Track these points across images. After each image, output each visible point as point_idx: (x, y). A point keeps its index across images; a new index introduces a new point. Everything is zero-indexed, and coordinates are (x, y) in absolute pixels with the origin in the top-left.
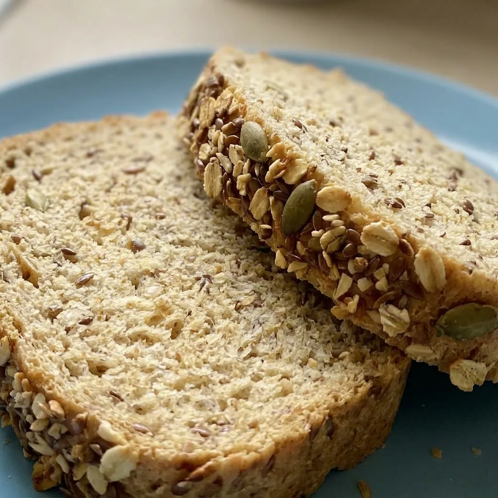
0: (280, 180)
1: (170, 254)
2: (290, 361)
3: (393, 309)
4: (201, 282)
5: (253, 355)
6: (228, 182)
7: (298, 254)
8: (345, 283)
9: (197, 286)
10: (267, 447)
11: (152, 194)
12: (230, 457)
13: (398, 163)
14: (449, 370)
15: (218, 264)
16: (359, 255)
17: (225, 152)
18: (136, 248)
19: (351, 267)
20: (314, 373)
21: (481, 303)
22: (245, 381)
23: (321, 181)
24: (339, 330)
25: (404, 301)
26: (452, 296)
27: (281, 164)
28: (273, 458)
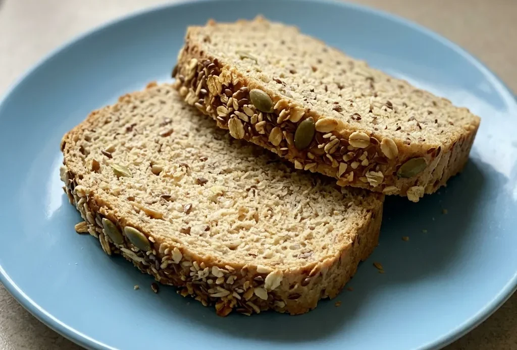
0: (289, 121)
1: (225, 181)
2: (324, 216)
3: (373, 173)
4: (252, 190)
5: (302, 219)
6: (249, 128)
7: (310, 159)
8: (343, 167)
9: (251, 194)
10: (337, 253)
11: (189, 146)
12: (324, 261)
13: (341, 88)
14: (406, 194)
15: (255, 178)
16: (350, 151)
17: (240, 110)
18: (201, 182)
19: (345, 158)
20: (340, 217)
21: (416, 157)
22: (308, 231)
23: (315, 117)
24: (341, 193)
25: (378, 168)
26: (402, 158)
27: (287, 112)
28: (340, 258)
